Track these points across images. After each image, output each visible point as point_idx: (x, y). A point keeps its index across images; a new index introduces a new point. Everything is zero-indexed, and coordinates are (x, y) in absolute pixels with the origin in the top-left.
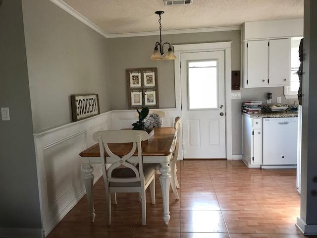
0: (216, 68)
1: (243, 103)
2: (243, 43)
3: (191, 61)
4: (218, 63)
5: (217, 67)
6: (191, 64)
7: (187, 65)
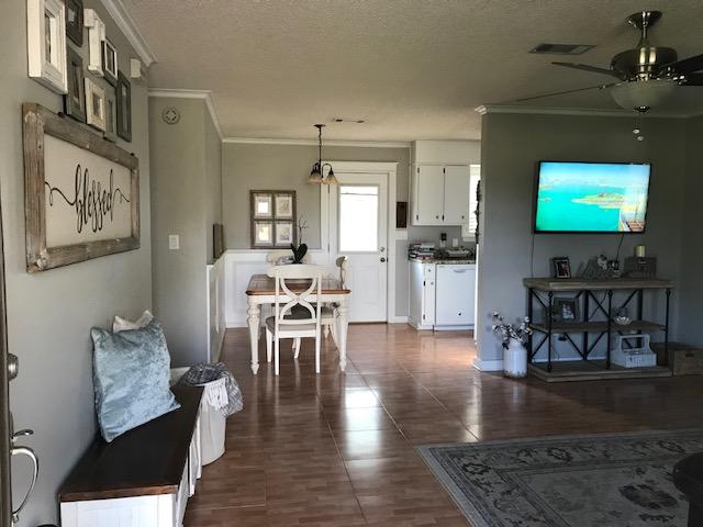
0: (376, 198)
1: (411, 246)
2: (413, 167)
3: (342, 185)
4: (379, 190)
5: (379, 195)
6: (343, 189)
7: (338, 189)
